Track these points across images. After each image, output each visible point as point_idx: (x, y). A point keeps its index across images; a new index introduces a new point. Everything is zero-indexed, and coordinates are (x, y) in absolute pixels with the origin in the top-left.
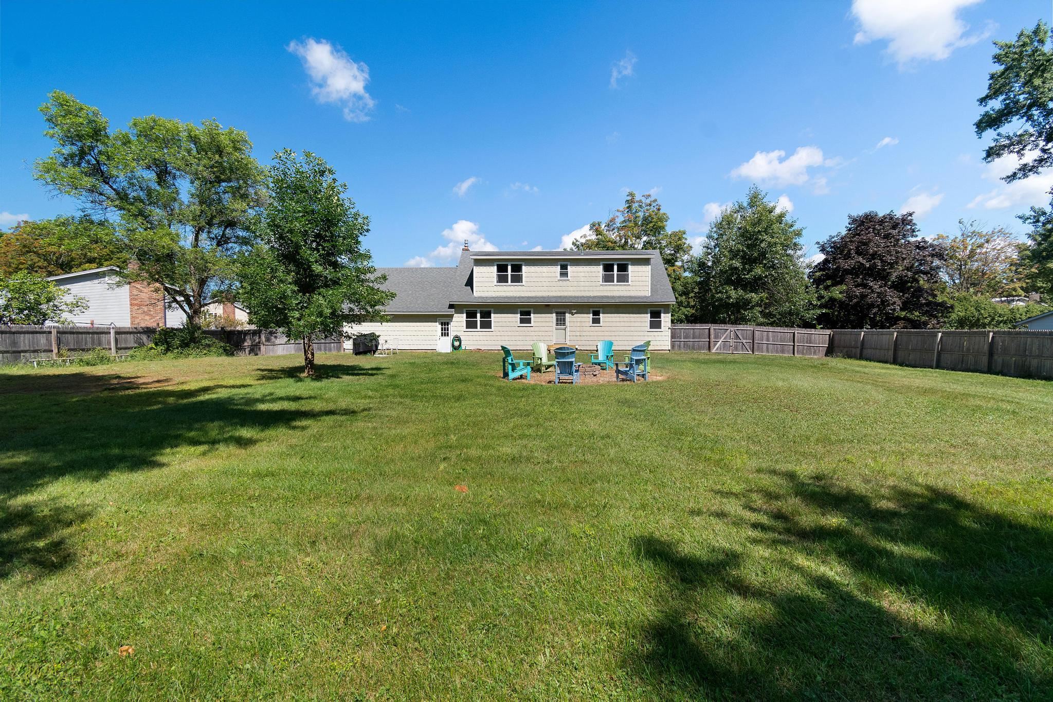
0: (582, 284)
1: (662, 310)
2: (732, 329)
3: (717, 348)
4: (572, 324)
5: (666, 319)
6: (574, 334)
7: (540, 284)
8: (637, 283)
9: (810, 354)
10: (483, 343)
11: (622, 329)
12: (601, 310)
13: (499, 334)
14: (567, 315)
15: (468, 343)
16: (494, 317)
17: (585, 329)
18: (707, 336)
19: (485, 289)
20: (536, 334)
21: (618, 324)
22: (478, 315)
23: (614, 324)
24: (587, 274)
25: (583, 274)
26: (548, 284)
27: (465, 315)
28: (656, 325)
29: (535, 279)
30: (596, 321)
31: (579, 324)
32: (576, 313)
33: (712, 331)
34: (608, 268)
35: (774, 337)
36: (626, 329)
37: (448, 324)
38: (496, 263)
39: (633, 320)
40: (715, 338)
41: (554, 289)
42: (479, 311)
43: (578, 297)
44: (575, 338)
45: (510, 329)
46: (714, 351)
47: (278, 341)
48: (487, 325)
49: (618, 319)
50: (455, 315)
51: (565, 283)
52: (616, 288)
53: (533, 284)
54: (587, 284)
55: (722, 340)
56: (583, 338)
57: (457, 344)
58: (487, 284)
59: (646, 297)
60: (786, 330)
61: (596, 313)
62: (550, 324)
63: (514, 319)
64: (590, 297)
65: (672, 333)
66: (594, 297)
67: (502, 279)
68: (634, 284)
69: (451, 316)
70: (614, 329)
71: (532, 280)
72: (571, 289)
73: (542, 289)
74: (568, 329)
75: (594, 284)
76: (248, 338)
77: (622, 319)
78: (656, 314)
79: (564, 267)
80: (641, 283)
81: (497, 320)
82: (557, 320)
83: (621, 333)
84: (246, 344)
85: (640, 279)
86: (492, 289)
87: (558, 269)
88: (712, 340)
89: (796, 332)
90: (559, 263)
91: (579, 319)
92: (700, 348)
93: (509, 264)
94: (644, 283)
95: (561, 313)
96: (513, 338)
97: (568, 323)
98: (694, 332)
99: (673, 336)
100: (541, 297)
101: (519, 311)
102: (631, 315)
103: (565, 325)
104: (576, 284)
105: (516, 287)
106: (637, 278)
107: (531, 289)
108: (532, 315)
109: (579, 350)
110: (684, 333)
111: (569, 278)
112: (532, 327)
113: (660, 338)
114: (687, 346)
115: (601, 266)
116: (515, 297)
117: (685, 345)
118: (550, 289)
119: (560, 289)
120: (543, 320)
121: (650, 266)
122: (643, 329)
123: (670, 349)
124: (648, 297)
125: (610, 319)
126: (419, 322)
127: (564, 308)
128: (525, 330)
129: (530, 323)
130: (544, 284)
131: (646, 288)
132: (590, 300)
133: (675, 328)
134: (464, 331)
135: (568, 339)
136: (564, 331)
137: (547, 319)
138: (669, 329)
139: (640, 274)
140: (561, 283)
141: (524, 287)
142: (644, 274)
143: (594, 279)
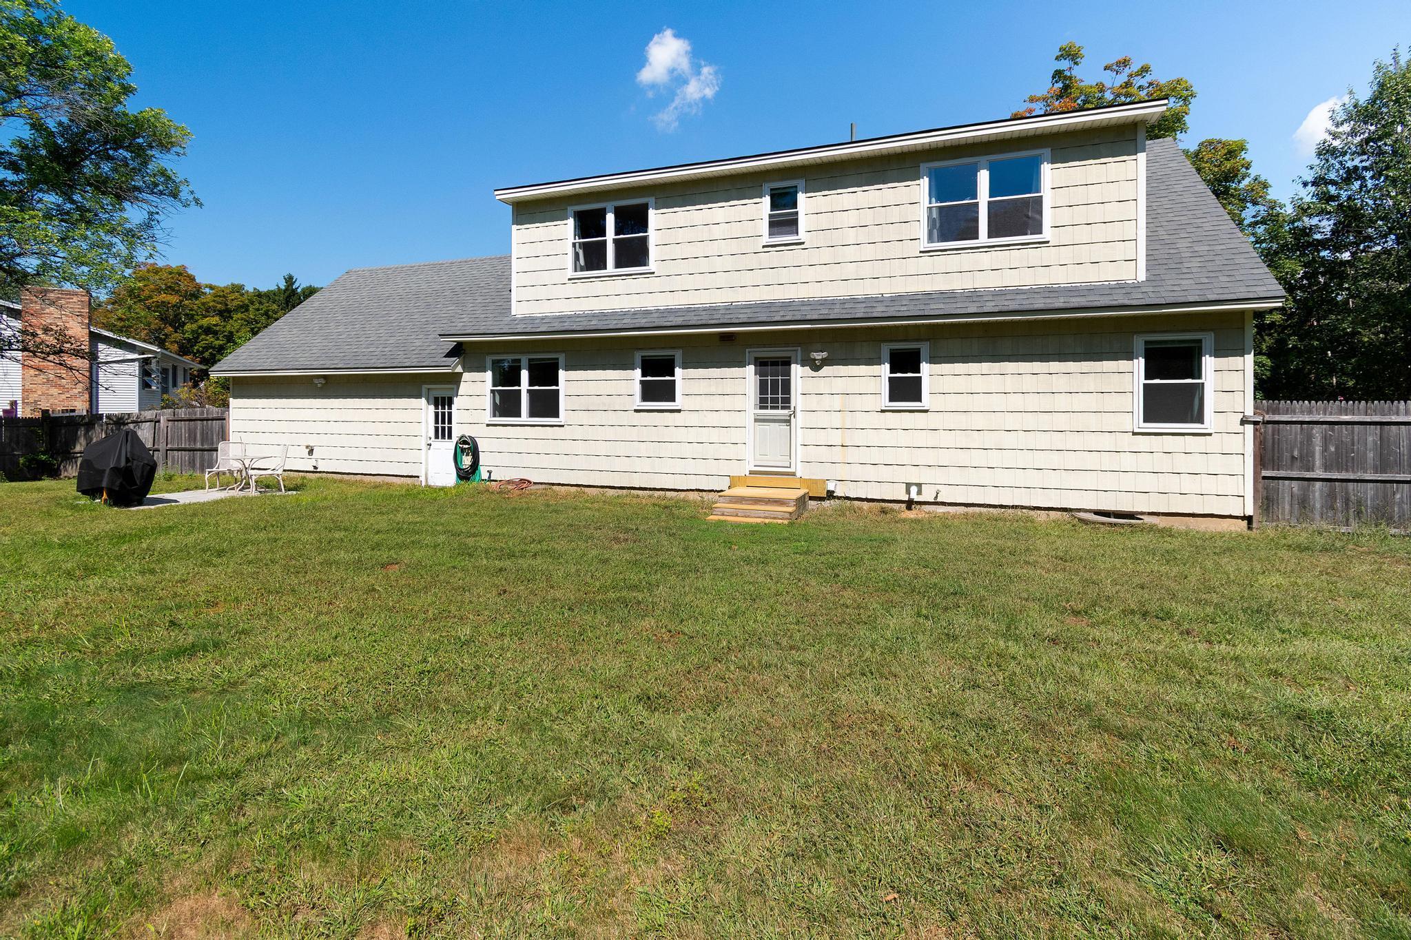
0: (851, 254)
4: (813, 402)
5: (1226, 379)
6: (822, 437)
7: (704, 265)
8: (1082, 234)
10: (536, 461)
11: (1012, 421)
12: (925, 348)
13: (578, 433)
14: (797, 371)
15: (496, 460)
16: (569, 382)
17: (862, 420)
19: (542, 293)
20: (692, 435)
21: (997, 402)
22: (525, 375)
23: (980, 402)
24: (868, 217)
25: (852, 218)
26: (728, 263)
27: (489, 375)
28: (1173, 405)
29: (689, 251)
30: (905, 391)
31: (837, 402)
32: (827, 362)
34: (953, 183)
36: (1030, 421)
37: (449, 401)
38: (571, 209)
39: (1060, 383)
41: (748, 278)
42: (524, 362)
43: (833, 302)
44: (824, 454)
45: (612, 418)
48: (546, 406)
49: (995, 383)
50: (466, 376)
51: (788, 256)
52: (985, 259)
53: (682, 267)
54: (868, 252)
56: (853, 455)
57: (467, 461)
58: (546, 277)
59: (1121, 286)
61: (905, 362)
62: (738, 403)
63: (623, 387)
64: (880, 300)
65: (1260, 441)
66: (896, 299)
67: (592, 258)
68: (1066, 236)
69: (455, 379)
71: (678, 252)
72: (810, 274)
73: (709, 281)
74: (800, 420)
75: (896, 250)
76: (81, 432)
77: (1010, 383)
78: (1174, 361)
79: (784, 200)
80: (1099, 233)
81: (575, 388)
82: (762, 388)
83: (1009, 440)
84: (78, 448)
85: (1096, 213)
86: (558, 292)
87: (761, 208)
90: (767, 187)
91: (839, 385)
93: (610, 206)
94: (1114, 231)
95: (774, 363)
96: (622, 449)
97: (800, 397)
98: (1383, 441)
99: (1265, 456)
100: (705, 310)
101: (638, 361)
102: (1055, 366)
103: (789, 408)
104: (826, 255)
105: (629, 281)
106: (1080, 215)
107: (677, 283)
108: (678, 371)
109: (839, 498)
110: (1326, 440)
111: (802, 235)
112: (679, 411)
113: (1197, 464)
114: (1347, 501)
115: (926, 180)
116: (625, 314)
117: (1331, 496)
118: (736, 279)
119: (770, 276)
120: (713, 390)
121: (1142, 157)
122: (1109, 422)
123: (1250, 511)
124: (1137, 286)
125: (961, 384)
126: (382, 397)
127: (787, 345)
128: (658, 422)
129: (673, 400)
130: (718, 264)
131: (1127, 250)
132: (879, 311)
133: (1277, 418)
134: (488, 425)
135: (799, 460)
136: (784, 427)
137: (728, 387)
138: (1243, 422)
139: (1094, 194)
140: (774, 257)
141: (652, 279)
142: (1112, 192)
143: (892, 233)
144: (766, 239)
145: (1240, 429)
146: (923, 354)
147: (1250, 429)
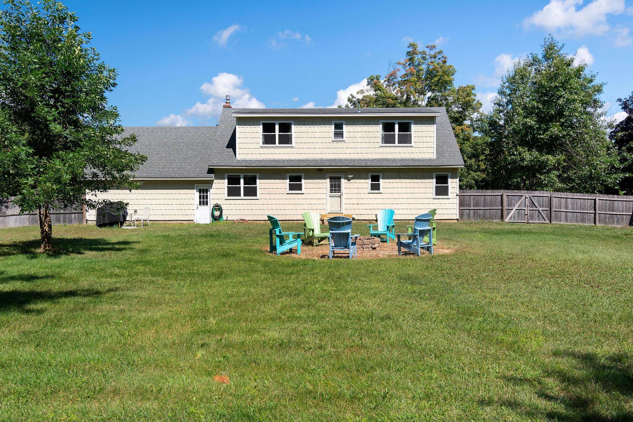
0: (360, 145)
1: (450, 174)
2: (527, 195)
3: (511, 218)
4: (348, 191)
5: (453, 184)
7: (312, 146)
8: (421, 145)
9: (613, 223)
10: (247, 212)
11: (404, 196)
12: (381, 175)
13: (265, 202)
14: (343, 181)
15: (230, 212)
16: (260, 184)
17: (363, 196)
18: (500, 204)
19: (249, 151)
20: (308, 202)
21: (400, 190)
22: (242, 181)
23: (396, 191)
24: (365, 135)
25: (360, 134)
26: (320, 145)
27: (226, 181)
28: (442, 191)
29: (306, 140)
30: (375, 187)
31: (355, 191)
32: (352, 178)
33: (505, 198)
34: (388, 127)
35: (573, 204)
36: (408, 196)
37: (207, 191)
38: (261, 122)
39: (416, 185)
40: (509, 205)
41: (327, 151)
42: (242, 176)
43: (354, 160)
44: (351, 207)
45: (278, 196)
46: (507, 220)
47: (9, 212)
48: (251, 192)
49: (400, 185)
50: (215, 181)
51: (340, 145)
52: (397, 150)
53: (303, 145)
55: (516, 207)
56: (360, 207)
57: (217, 213)
58: (251, 146)
59: (430, 160)
60: (586, 196)
61: (375, 178)
62: (324, 191)
63: (282, 186)
64: (368, 160)
65: (460, 200)
66: (373, 160)
67: (268, 140)
68: (418, 145)
69: (211, 182)
70: (395, 196)
71: (302, 140)
72: (347, 151)
73: (314, 151)
74: (344, 197)
77: (404, 185)
78: (442, 180)
79: (338, 127)
80: (425, 145)
81: (263, 186)
82: (331, 186)
83: (404, 201)
85: (425, 140)
86: (257, 151)
87: (331, 129)
88: (505, 207)
89: (597, 198)
90: (333, 122)
91: (356, 185)
92: (492, 217)
93: (277, 123)
94: (429, 145)
95: (335, 178)
96: (281, 207)
97: (344, 189)
98: (484, 199)
99: (461, 204)
100: (313, 160)
101: (288, 177)
102: (415, 181)
103: (340, 192)
104: (352, 145)
105: (284, 149)
106: (421, 139)
107: (302, 151)
108: (303, 181)
109: (356, 220)
110: (474, 200)
111: (345, 138)
112: (303, 194)
113: (447, 206)
114: (477, 214)
115: (381, 125)
116: (284, 160)
117: (475, 213)
118: (323, 151)
119: (334, 151)
120: (315, 187)
121: (435, 125)
122: (428, 196)
123: (458, 218)
124: (434, 160)
125: (391, 185)
126: (174, 189)
127: (340, 173)
128: (295, 197)
129: (301, 190)
130: (317, 145)
131: (431, 150)
132: (369, 164)
133: (464, 194)
134: (226, 200)
135: (344, 208)
136: (339, 199)
137: (320, 186)
138: (457, 195)
139: (424, 134)
140: (335, 145)
141: (293, 149)
142: (428, 134)
143: (372, 140)
144: (333, 139)
145: (456, 197)
146: (381, 176)
147: (458, 197)
